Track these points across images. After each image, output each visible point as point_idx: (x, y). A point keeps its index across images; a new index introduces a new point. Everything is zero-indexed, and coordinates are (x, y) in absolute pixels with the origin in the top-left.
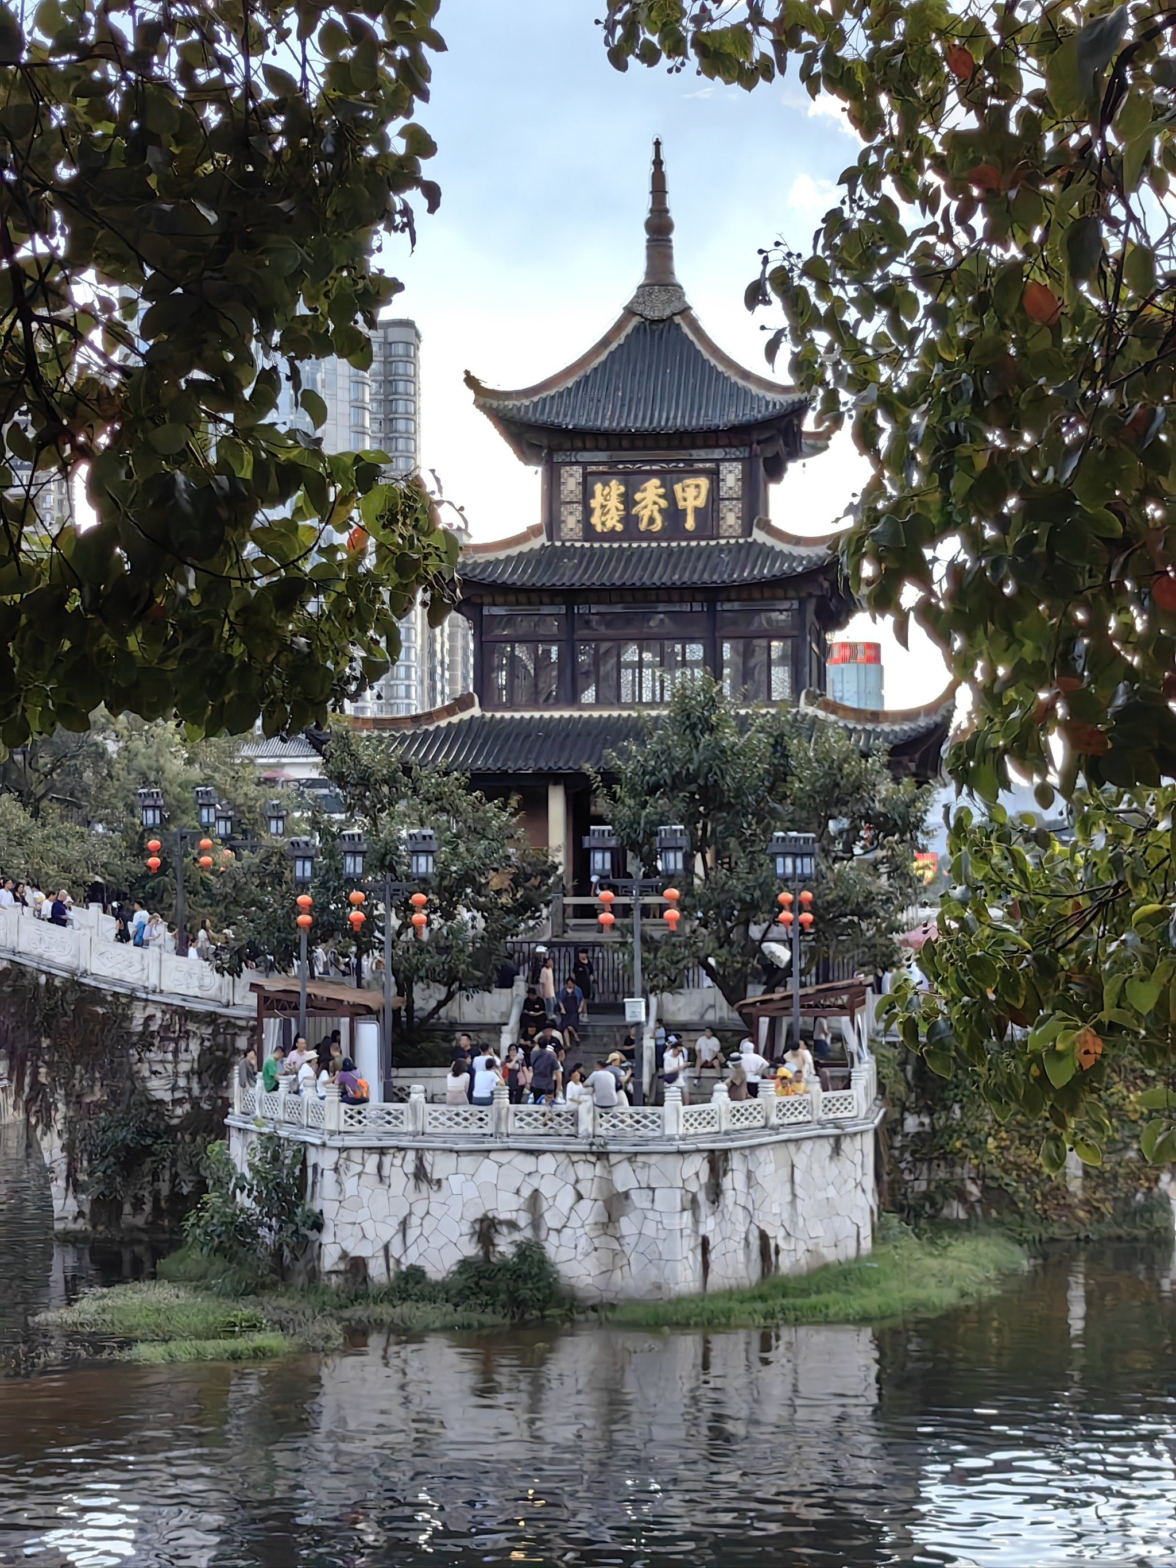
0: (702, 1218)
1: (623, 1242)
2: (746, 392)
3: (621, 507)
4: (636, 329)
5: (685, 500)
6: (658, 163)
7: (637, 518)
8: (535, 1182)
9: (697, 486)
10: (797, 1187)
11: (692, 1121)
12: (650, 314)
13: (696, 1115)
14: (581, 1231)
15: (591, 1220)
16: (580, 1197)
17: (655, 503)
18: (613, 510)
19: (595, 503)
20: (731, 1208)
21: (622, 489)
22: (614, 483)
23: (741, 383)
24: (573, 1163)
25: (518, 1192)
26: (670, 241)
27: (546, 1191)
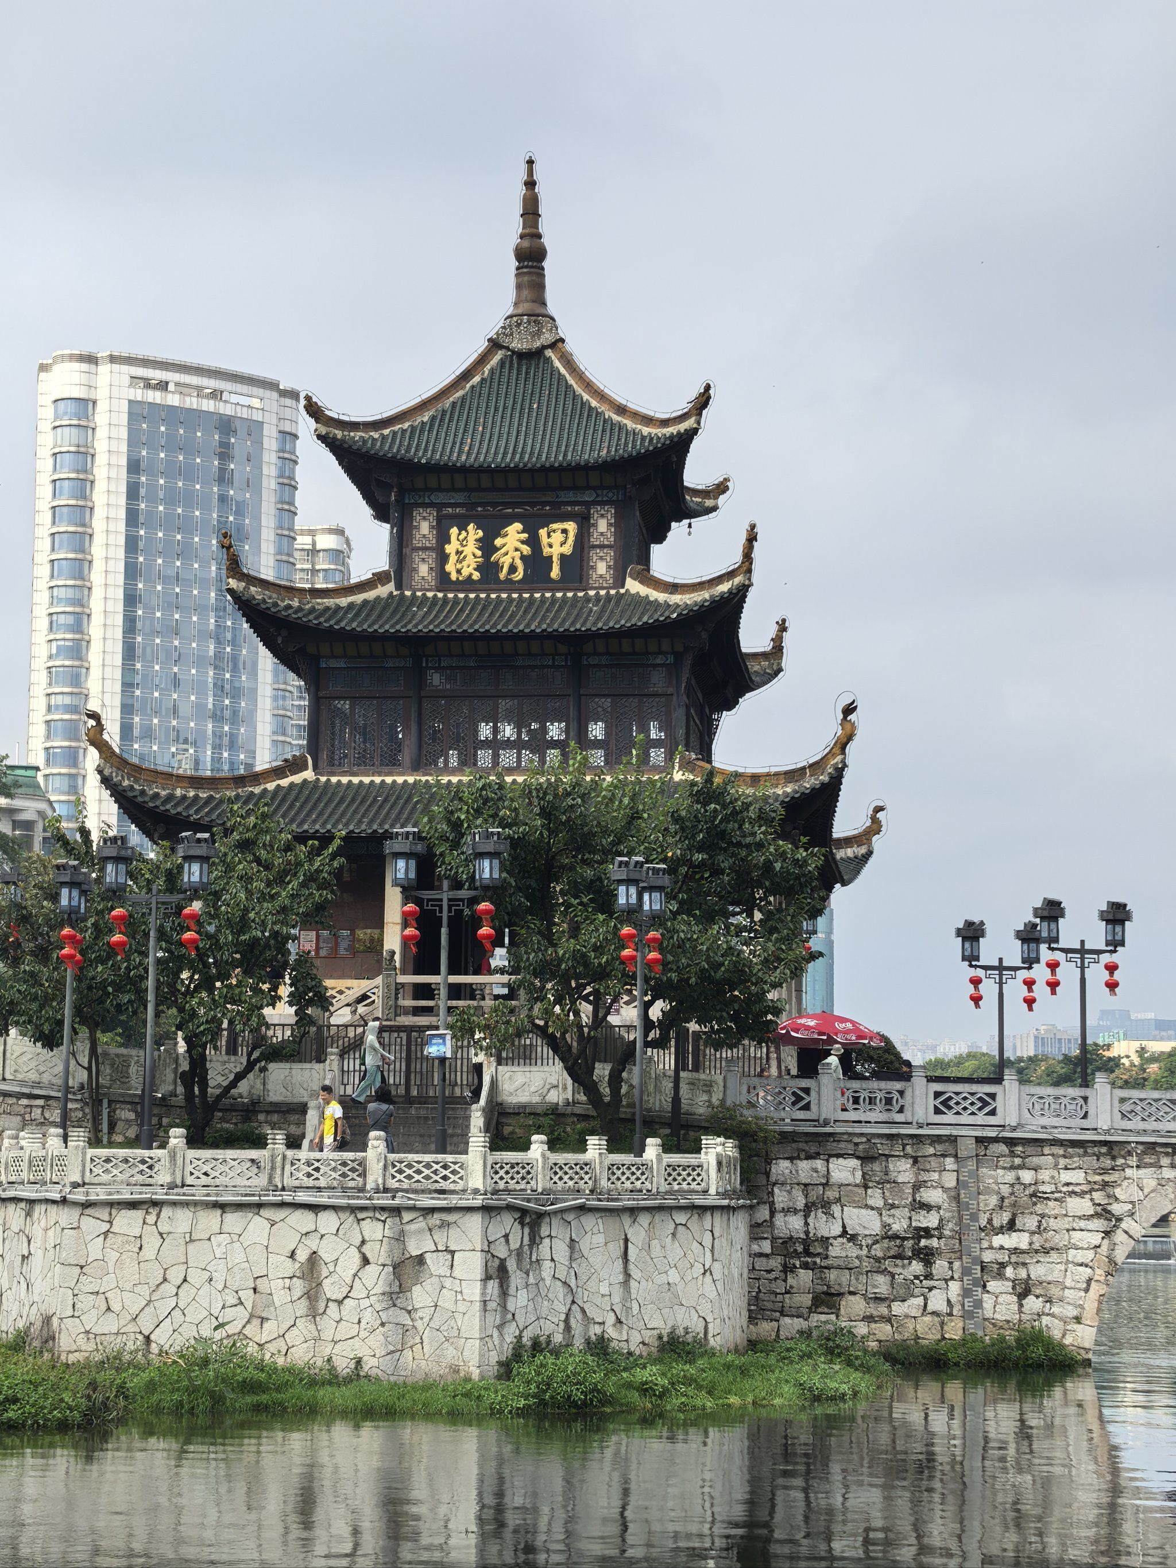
0: (512, 1290)
1: (413, 1315)
2: (621, 427)
3: (479, 553)
4: (502, 363)
5: (551, 546)
6: (530, 184)
7: (497, 567)
8: (313, 1243)
9: (565, 531)
10: (631, 1267)
11: (502, 1173)
12: (516, 345)
13: (507, 1167)
14: (366, 1303)
15: (379, 1289)
16: (366, 1261)
17: (517, 550)
18: (470, 557)
19: (450, 549)
20: (548, 1283)
21: (480, 533)
22: (471, 527)
23: (616, 418)
24: (359, 1221)
25: (292, 1255)
26: (543, 269)
27: (326, 1254)
